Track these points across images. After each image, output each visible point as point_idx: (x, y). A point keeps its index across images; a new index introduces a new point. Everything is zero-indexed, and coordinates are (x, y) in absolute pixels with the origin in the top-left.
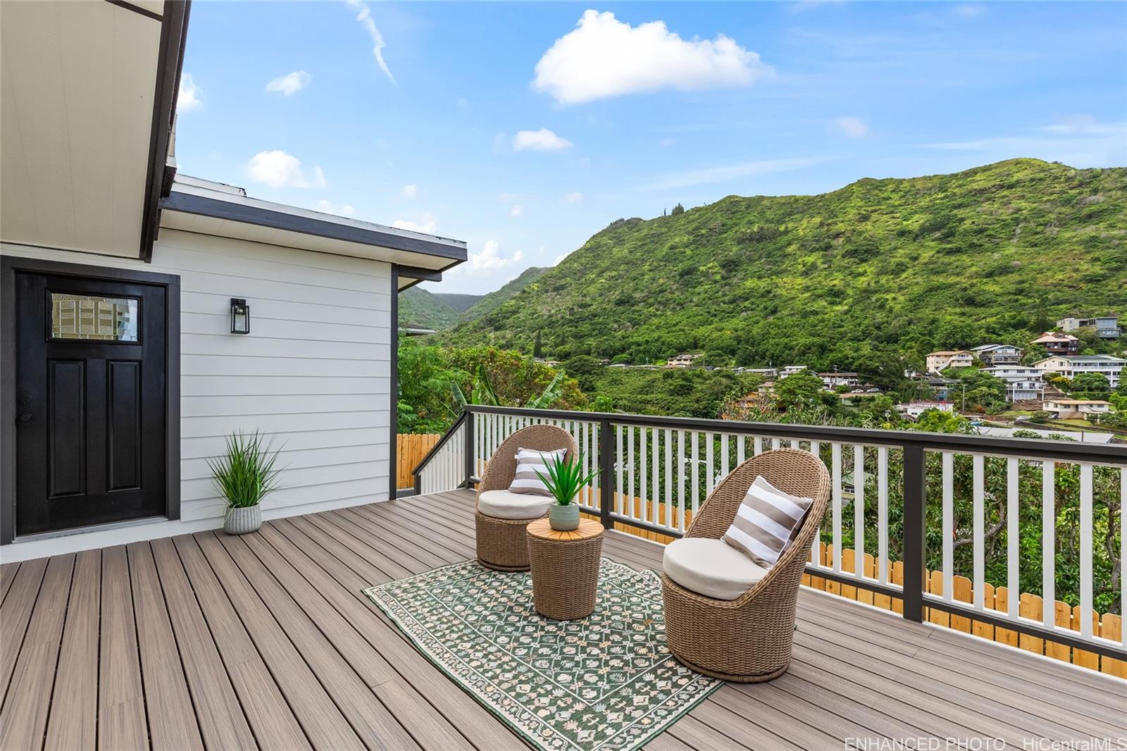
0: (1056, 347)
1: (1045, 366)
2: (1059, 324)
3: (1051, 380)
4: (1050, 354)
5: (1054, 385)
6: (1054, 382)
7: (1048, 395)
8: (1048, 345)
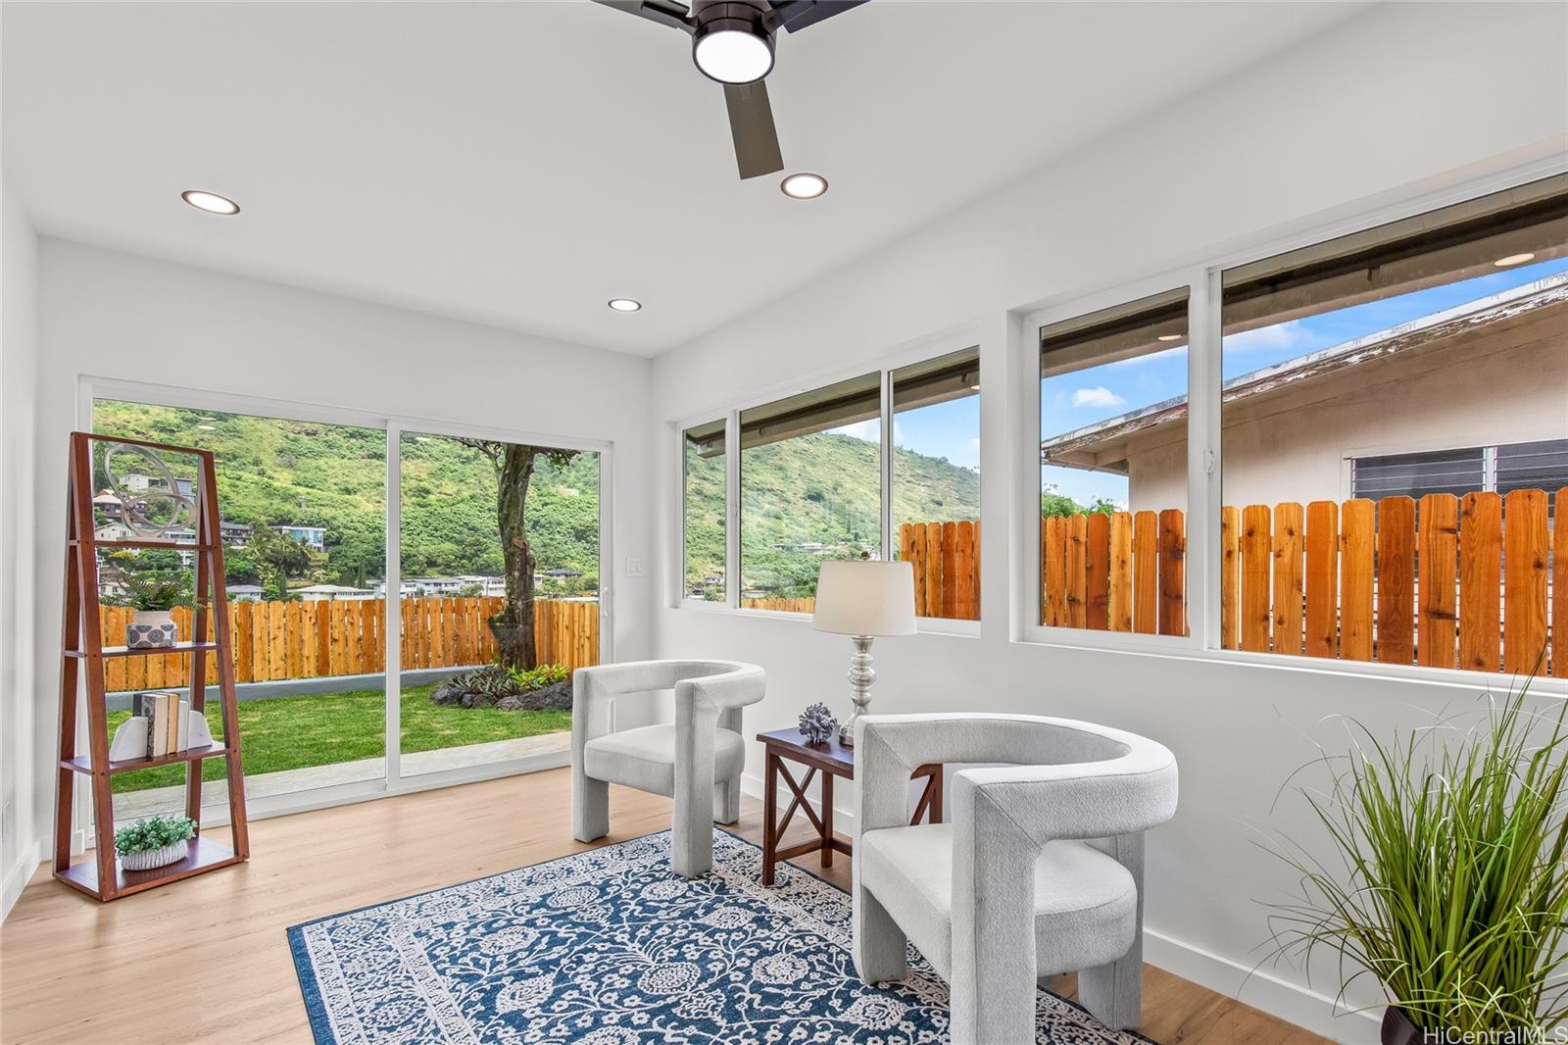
0: (118, 511)
1: (102, 535)
2: (122, 481)
3: (110, 556)
4: (110, 520)
5: (114, 563)
6: (114, 559)
7: (106, 575)
8: (107, 507)
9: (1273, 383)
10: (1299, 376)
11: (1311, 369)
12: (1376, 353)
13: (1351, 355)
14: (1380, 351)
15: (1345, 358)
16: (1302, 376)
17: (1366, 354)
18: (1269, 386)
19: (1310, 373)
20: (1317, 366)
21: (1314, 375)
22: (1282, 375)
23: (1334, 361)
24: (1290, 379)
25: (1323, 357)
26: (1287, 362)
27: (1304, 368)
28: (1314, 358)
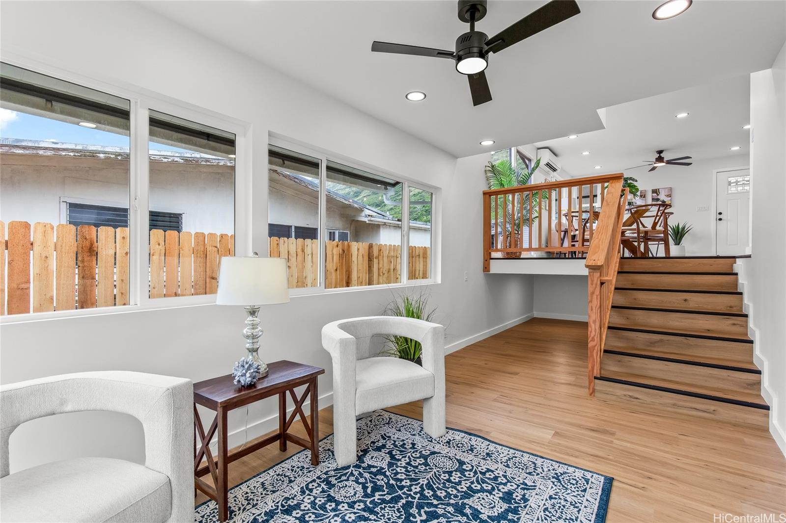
9: (53, 152)
10: (70, 154)
11: (77, 152)
12: (112, 156)
13: (100, 153)
14: (114, 156)
15: (96, 153)
16: (72, 154)
17: (107, 155)
18: (49, 153)
19: (76, 154)
20: (81, 152)
21: (78, 156)
22: (58, 149)
23: (91, 152)
24: (64, 154)
25: (85, 149)
26: (63, 143)
27: (73, 150)
28: (79, 147)
